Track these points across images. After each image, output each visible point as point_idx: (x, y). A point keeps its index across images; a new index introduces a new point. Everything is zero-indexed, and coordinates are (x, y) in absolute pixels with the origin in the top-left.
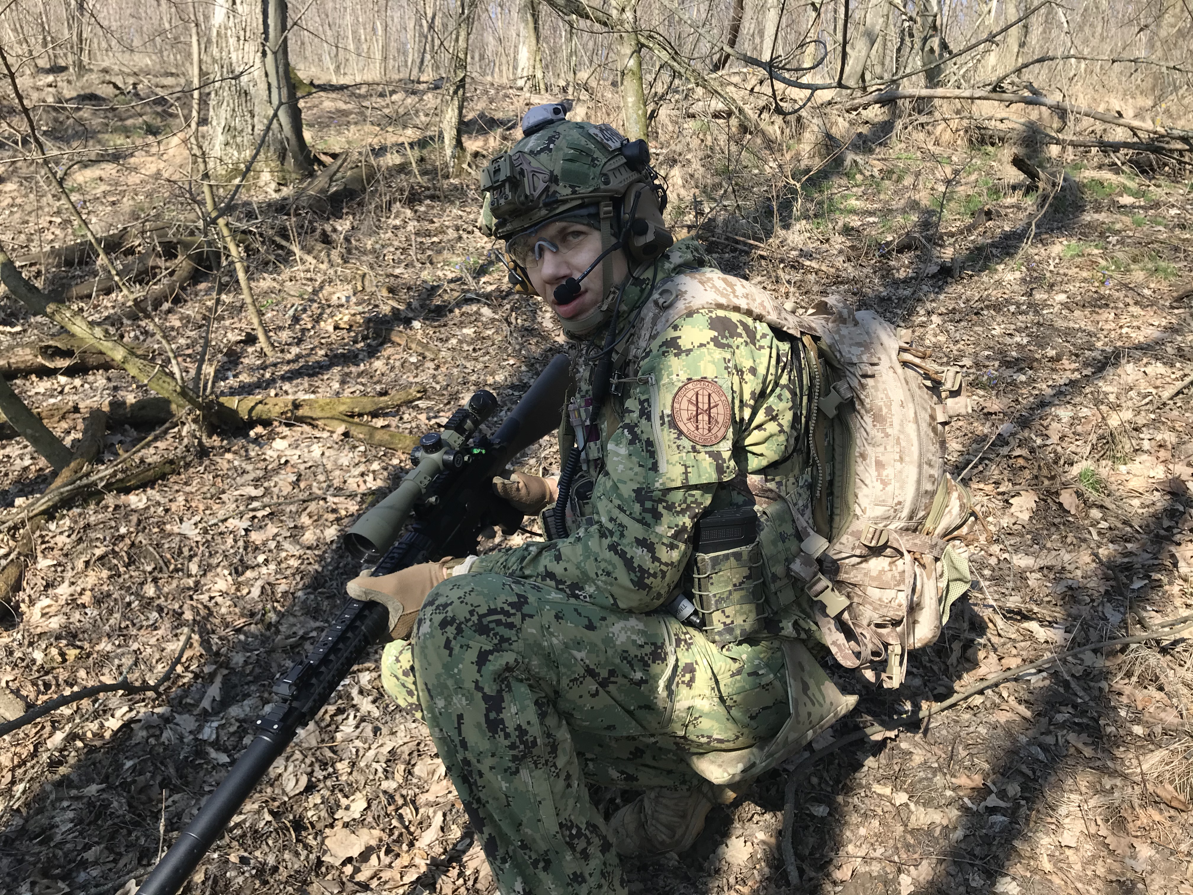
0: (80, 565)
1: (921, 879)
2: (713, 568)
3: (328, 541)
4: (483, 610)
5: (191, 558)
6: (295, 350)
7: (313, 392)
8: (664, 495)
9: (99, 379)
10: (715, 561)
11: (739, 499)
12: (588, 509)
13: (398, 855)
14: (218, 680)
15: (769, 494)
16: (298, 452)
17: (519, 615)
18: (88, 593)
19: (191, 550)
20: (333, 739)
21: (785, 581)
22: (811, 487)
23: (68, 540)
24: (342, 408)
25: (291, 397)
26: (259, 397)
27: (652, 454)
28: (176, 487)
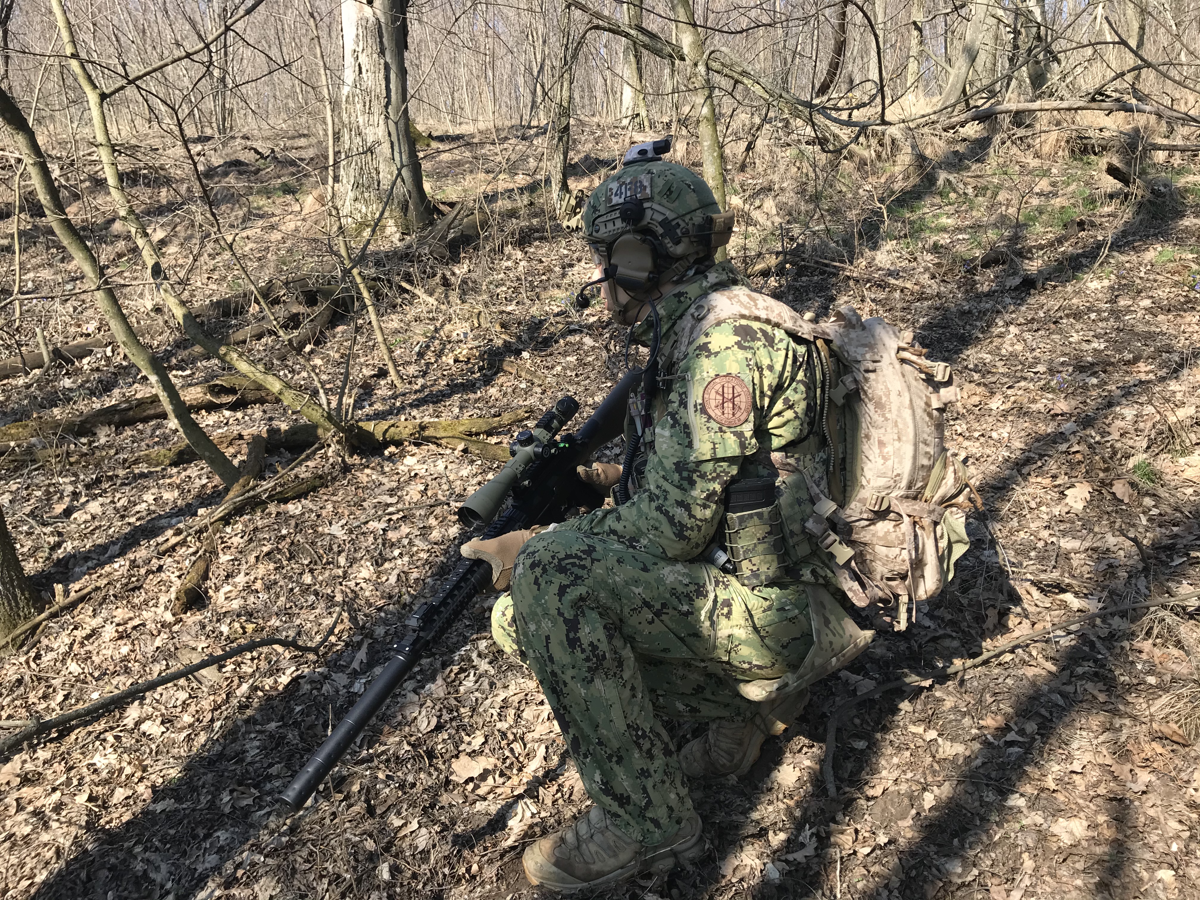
0: (252, 559)
1: (943, 796)
2: (740, 525)
3: (451, 538)
4: (562, 555)
5: (339, 553)
6: (421, 381)
7: (437, 417)
8: (697, 466)
9: (257, 412)
10: (741, 519)
11: (763, 472)
12: (643, 482)
13: (510, 778)
14: (365, 646)
15: (788, 467)
16: (425, 466)
17: (589, 559)
18: (259, 581)
19: (339, 546)
20: (457, 691)
21: (801, 537)
22: (826, 462)
23: (241, 541)
24: (461, 429)
25: (418, 421)
26: (392, 422)
27: (688, 435)
28: (325, 497)
